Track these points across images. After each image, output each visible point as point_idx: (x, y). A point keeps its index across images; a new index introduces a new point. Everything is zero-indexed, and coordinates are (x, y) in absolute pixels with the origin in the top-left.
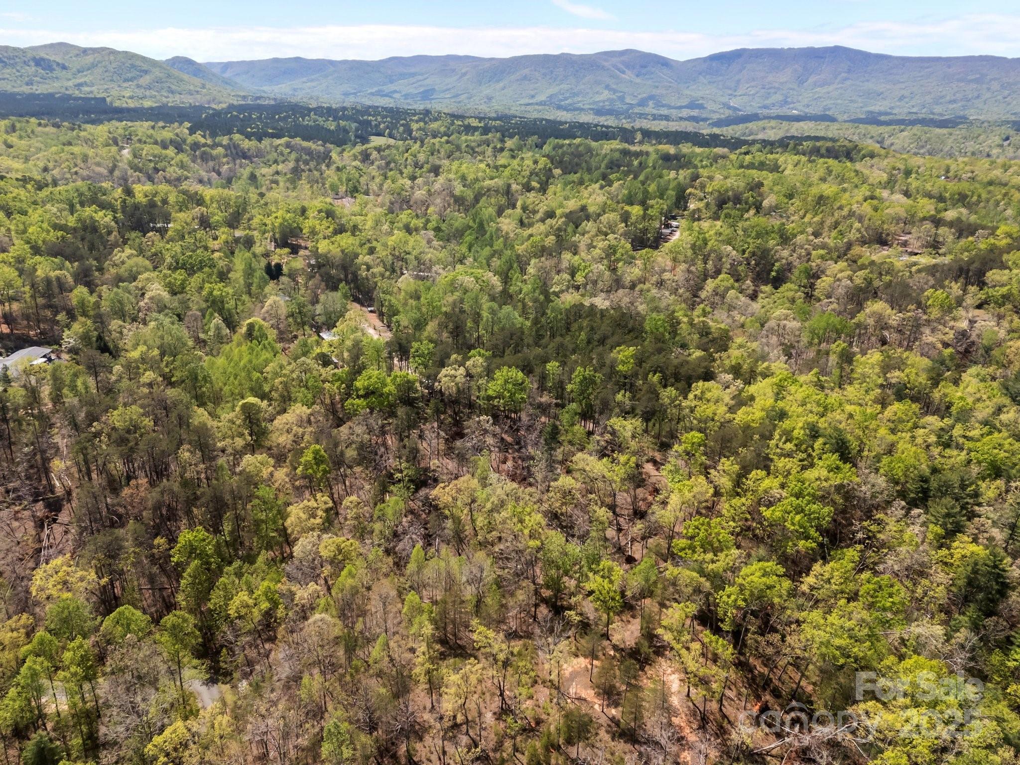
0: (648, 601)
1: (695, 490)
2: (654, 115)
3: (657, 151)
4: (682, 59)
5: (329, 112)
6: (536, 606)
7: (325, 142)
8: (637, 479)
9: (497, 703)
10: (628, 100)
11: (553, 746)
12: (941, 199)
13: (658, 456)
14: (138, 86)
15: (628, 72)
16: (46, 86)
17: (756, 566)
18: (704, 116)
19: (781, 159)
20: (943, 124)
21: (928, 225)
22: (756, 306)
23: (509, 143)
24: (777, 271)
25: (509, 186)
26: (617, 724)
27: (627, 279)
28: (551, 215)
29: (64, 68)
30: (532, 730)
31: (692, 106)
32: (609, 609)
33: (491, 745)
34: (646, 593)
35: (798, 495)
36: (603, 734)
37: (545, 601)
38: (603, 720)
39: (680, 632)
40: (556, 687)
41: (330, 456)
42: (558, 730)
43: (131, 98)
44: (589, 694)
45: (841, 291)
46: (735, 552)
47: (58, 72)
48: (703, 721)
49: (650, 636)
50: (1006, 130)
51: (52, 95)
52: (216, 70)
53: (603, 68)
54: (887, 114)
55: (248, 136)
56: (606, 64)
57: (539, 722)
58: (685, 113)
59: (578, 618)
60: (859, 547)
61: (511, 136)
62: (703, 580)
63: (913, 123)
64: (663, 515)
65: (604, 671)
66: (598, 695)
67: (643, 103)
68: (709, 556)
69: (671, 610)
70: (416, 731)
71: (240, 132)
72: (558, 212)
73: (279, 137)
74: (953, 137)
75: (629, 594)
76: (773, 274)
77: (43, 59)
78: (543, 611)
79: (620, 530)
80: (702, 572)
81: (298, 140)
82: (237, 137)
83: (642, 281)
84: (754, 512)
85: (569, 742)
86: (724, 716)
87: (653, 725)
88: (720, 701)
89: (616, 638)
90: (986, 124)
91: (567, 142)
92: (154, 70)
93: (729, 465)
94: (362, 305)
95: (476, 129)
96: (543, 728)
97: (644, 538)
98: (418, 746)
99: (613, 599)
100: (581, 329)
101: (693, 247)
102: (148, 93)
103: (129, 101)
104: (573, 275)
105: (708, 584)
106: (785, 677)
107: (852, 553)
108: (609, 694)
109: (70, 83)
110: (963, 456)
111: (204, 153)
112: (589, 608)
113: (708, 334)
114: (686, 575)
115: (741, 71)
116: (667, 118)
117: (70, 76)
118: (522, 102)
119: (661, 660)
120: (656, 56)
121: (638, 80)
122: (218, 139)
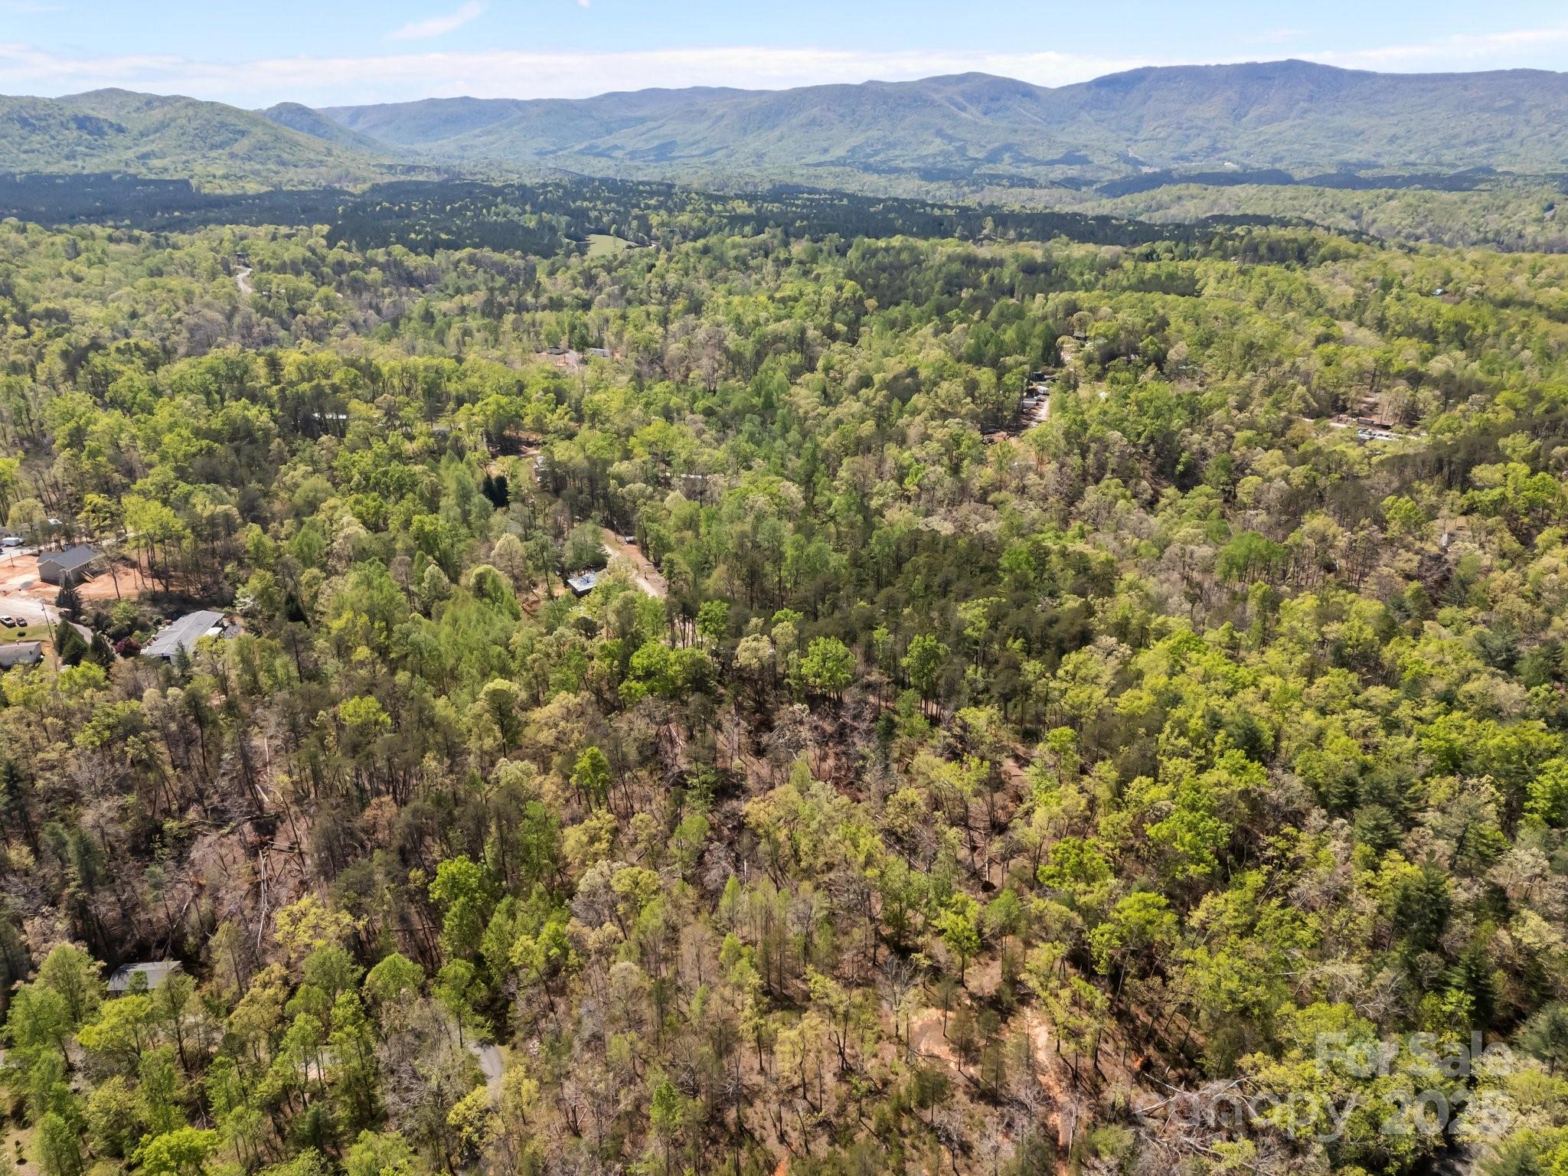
0: (1009, 940)
1: (1064, 803)
2: (1011, 178)
3: (1016, 256)
4: (1054, 85)
5: (525, 195)
6: (876, 947)
7: (525, 252)
8: (996, 782)
9: (836, 1063)
10: (972, 152)
11: (904, 1110)
12: (1430, 335)
13: (1021, 749)
14: (233, 156)
15: (972, 109)
16: (96, 160)
17: (1136, 896)
18: (1089, 176)
19: (1199, 267)
20: (1454, 184)
21: (1402, 386)
22: (1154, 521)
23: (799, 248)
24: (1186, 464)
25: (803, 331)
26: (976, 1083)
27: (976, 485)
28: (866, 382)
29: (120, 130)
30: (879, 1092)
31: (1070, 159)
32: (963, 951)
33: (833, 1109)
34: (1009, 928)
35: (1193, 808)
36: (960, 1096)
37: (885, 940)
38: (960, 1080)
39: (1047, 978)
40: (904, 1043)
41: (611, 761)
42: (909, 1092)
43: (226, 177)
44: (943, 1050)
45: (1273, 495)
46: (1112, 881)
47: (111, 137)
48: (1074, 1079)
49: (1012, 981)
50: (1550, 192)
51: (106, 177)
52: (342, 120)
53: (933, 102)
54: (1369, 166)
55: (413, 248)
56: (936, 96)
57: (886, 1083)
58: (1059, 172)
59: (928, 962)
60: (1265, 868)
61: (799, 236)
62: (1074, 914)
63: (1408, 182)
64: (1026, 833)
65: (961, 1024)
66: (953, 1051)
67: (993, 157)
68: (1081, 886)
69: (1036, 951)
70: (746, 1097)
71: (402, 240)
72: (877, 378)
73: (456, 247)
74: (1468, 207)
75: (986, 930)
76: (1180, 467)
77: (88, 118)
78: (884, 952)
79: (974, 849)
80: (1072, 905)
81: (487, 252)
82: (398, 250)
83: (999, 487)
84: (1137, 829)
85: (922, 1104)
86: (1099, 1073)
87: (1017, 1084)
88: (1095, 1057)
89: (973, 985)
90: (1520, 183)
91: (882, 243)
92: (254, 130)
93: (1106, 770)
94: (618, 532)
95: (744, 219)
96: (890, 1090)
97: (1004, 859)
98: (749, 1111)
99: (968, 939)
100: (916, 571)
101: (1067, 434)
102: (247, 166)
103: (225, 183)
104: (900, 480)
105: (1079, 920)
106: (1172, 1027)
107: (1254, 878)
108: (966, 1050)
109: (130, 154)
110: (1411, 743)
111: (355, 280)
112: (940, 948)
113: (1086, 569)
114: (1054, 909)
115: (1144, 102)
116: (1031, 183)
117: (128, 142)
118: (810, 159)
119: (1027, 1011)
120: (1013, 82)
121: (987, 121)
122: (370, 253)
